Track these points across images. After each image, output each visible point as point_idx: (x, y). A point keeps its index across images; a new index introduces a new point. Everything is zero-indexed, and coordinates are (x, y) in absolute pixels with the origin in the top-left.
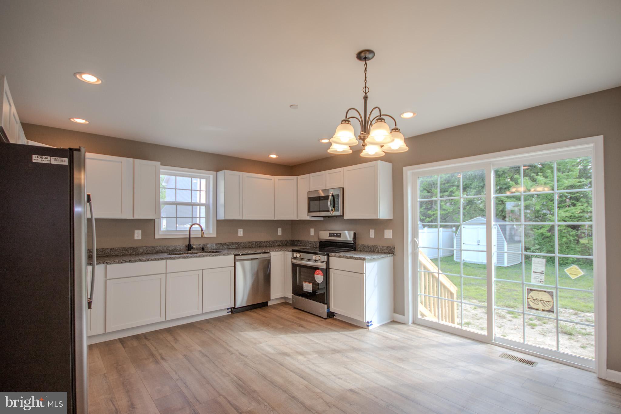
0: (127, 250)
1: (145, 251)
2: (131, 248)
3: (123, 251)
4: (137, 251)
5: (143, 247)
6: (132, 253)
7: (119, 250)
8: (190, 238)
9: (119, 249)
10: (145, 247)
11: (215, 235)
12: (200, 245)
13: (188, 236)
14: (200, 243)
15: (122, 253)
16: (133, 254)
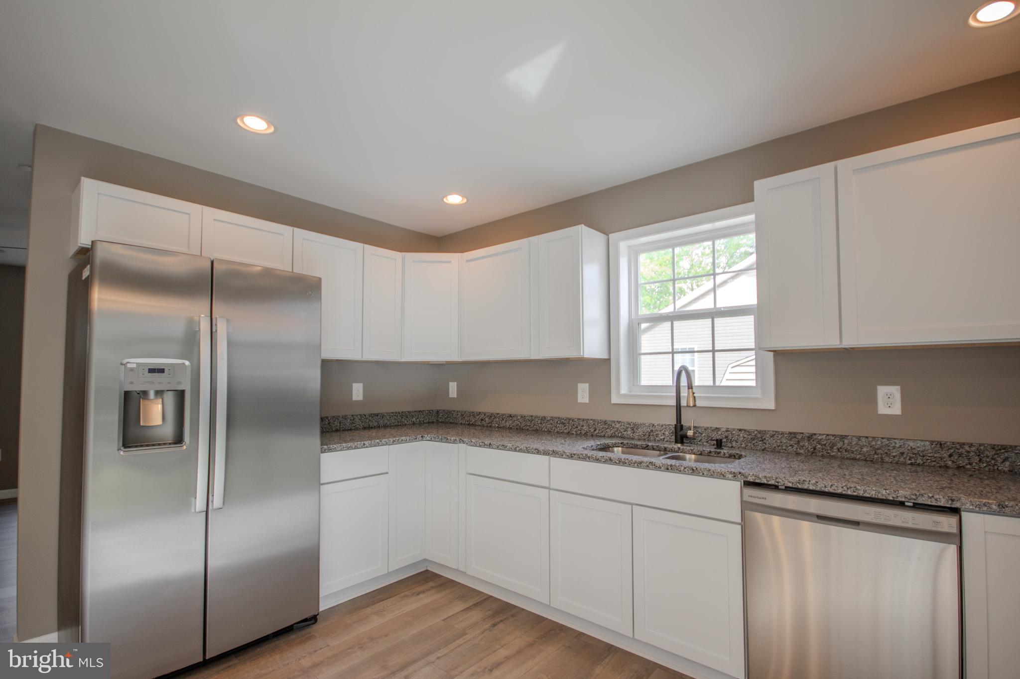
0: (563, 423)
1: (592, 431)
2: (570, 419)
3: (558, 425)
4: (579, 428)
5: (588, 420)
6: (571, 429)
7: (551, 422)
8: (679, 408)
9: (552, 418)
10: (591, 422)
11: (770, 405)
12: (718, 429)
13: (673, 402)
14: (718, 427)
15: (557, 428)
16: (573, 432)
